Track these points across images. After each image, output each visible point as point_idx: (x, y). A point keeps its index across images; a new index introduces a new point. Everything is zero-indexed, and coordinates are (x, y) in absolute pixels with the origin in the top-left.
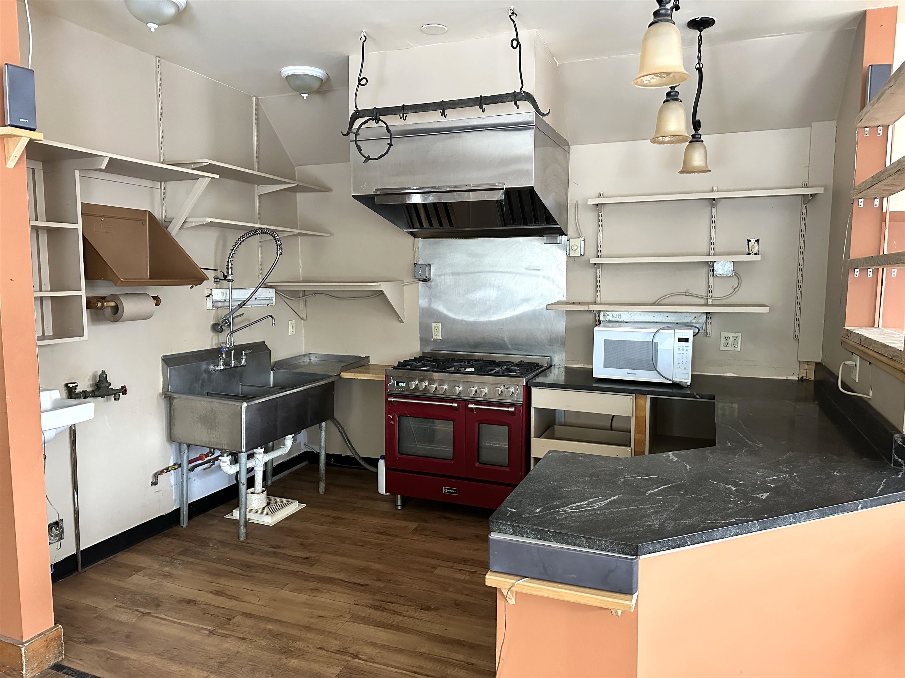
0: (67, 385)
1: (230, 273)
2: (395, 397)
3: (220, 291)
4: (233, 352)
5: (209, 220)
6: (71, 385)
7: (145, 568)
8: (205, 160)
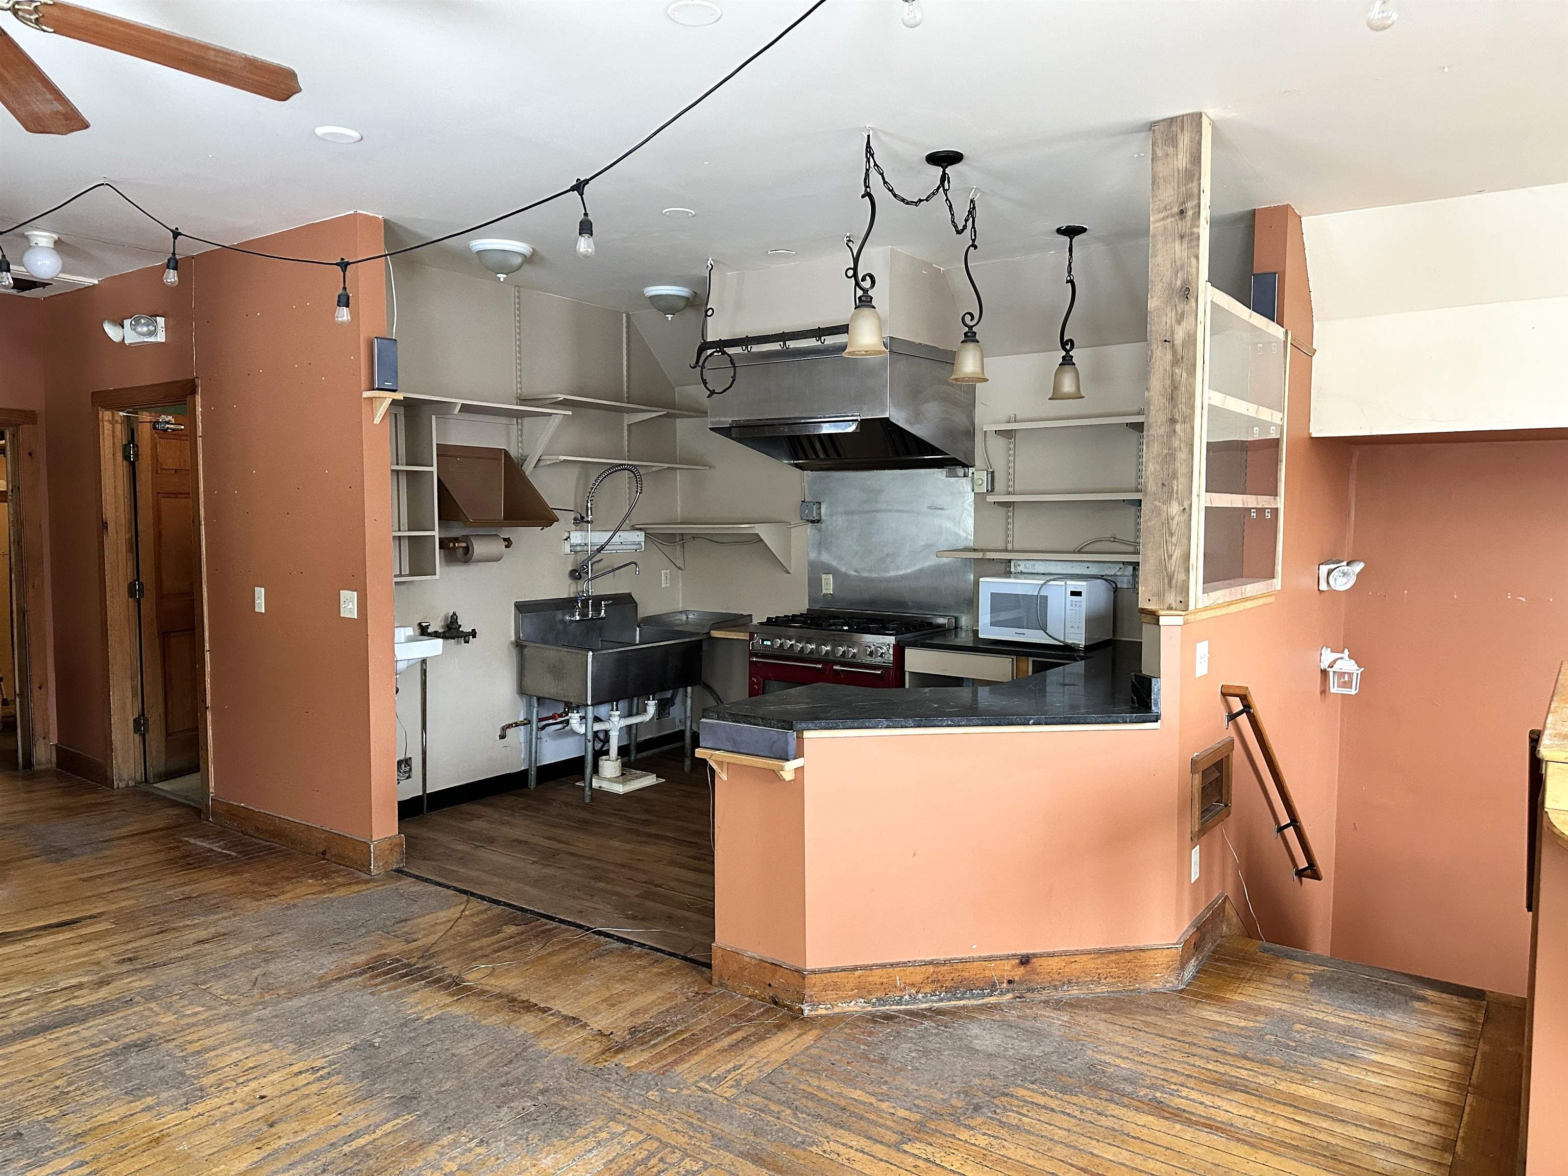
0: (420, 624)
1: (589, 514)
2: (757, 657)
3: (578, 534)
4: (590, 601)
5: (562, 458)
6: (424, 624)
7: (484, 816)
8: (559, 395)
